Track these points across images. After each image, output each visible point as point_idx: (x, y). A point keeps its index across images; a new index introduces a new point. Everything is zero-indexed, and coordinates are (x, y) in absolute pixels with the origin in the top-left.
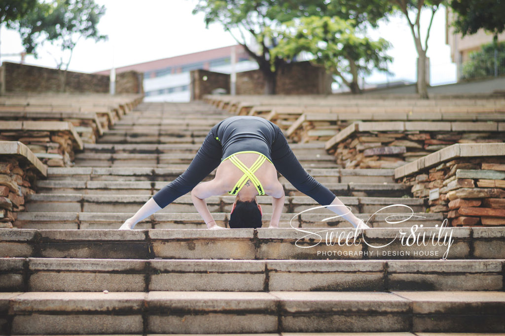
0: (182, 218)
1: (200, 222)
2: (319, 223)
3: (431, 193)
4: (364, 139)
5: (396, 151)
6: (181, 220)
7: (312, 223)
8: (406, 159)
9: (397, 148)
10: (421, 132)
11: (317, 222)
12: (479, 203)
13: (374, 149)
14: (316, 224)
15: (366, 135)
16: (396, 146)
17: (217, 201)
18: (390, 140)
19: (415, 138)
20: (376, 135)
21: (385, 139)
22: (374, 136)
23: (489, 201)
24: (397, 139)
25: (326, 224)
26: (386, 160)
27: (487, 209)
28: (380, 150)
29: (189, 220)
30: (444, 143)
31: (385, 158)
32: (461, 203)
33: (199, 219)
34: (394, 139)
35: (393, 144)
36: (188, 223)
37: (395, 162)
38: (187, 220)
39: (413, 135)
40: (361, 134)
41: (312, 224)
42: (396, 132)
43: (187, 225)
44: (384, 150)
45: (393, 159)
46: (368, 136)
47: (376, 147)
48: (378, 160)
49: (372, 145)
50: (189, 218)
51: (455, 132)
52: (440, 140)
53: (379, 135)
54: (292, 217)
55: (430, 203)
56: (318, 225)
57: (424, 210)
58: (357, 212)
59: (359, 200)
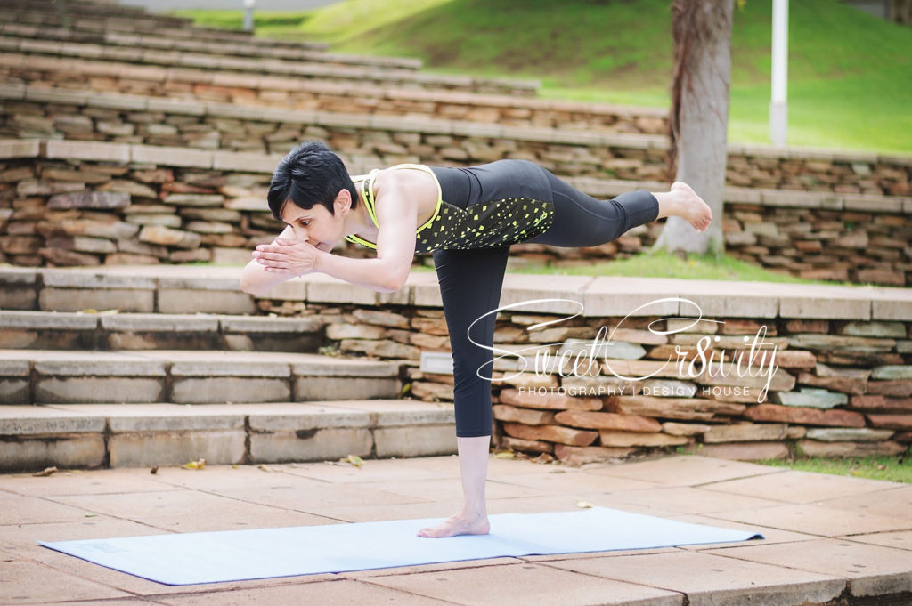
0: (16, 429)
1: (54, 436)
2: (281, 434)
3: (427, 358)
4: (54, 173)
5: (112, 202)
6: (14, 432)
7: (269, 432)
8: (128, 218)
9: (115, 196)
10: (160, 167)
11: (279, 431)
12: (598, 405)
13: (73, 195)
14: (277, 434)
15: (59, 165)
16: (111, 191)
17: (22, 370)
18: (102, 179)
19: (148, 178)
20: (77, 168)
21: (92, 175)
22: (73, 168)
23: (619, 402)
24: (115, 177)
25: (295, 435)
26: (93, 219)
27: (613, 415)
28: (84, 199)
29: (32, 432)
30: (196, 190)
31: (91, 215)
32: (569, 403)
33: (51, 431)
34: (108, 178)
35: (107, 187)
36: (28, 440)
37: (109, 223)
38: (28, 432)
39: (143, 171)
40: (49, 164)
41: (268, 436)
42: (115, 164)
43: (26, 443)
44: (90, 198)
45: (106, 217)
46: (61, 169)
47: (74, 192)
48: (80, 218)
49: (69, 187)
50: (30, 429)
51: (218, 170)
52: (190, 184)
53: (81, 168)
54: (233, 421)
55: (415, 374)
56: (281, 438)
57: (399, 386)
58: (287, 393)
59: (291, 366)
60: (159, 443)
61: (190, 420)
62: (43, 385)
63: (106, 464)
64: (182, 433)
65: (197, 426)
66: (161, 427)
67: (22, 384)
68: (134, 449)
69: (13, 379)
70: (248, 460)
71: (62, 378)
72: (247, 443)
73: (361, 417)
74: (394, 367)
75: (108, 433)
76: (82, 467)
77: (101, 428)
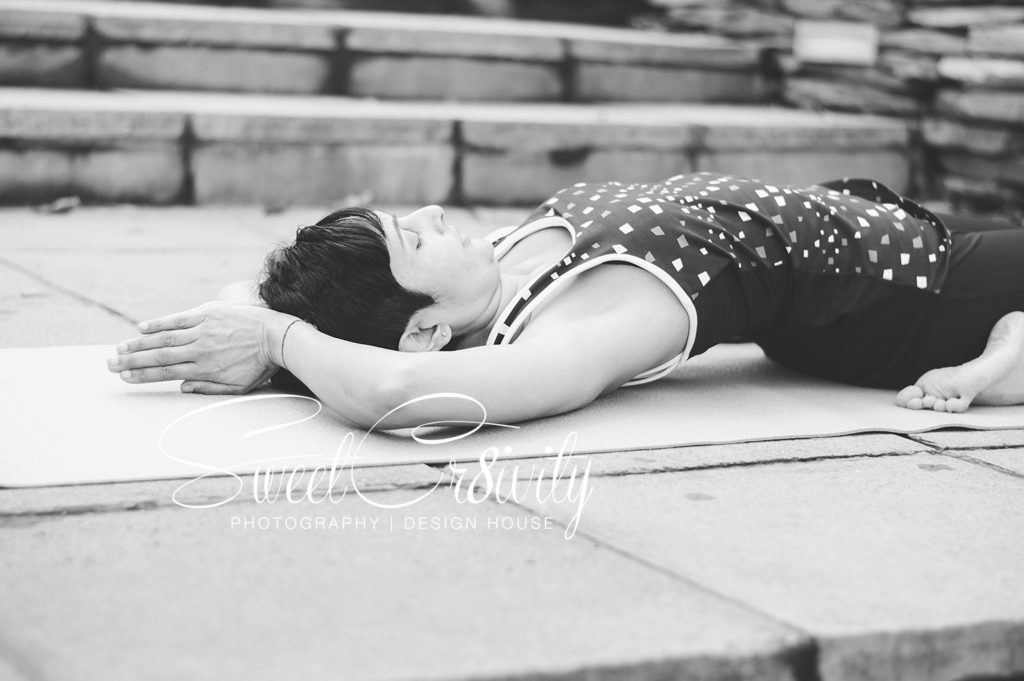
1: (86, 143)
2: (521, 156)
11: (517, 150)
14: (512, 155)
17: (71, 28)
25: (546, 159)
33: (81, 133)
41: (497, 158)
54: (430, 129)
55: (789, 64)
56: (520, 163)
57: (758, 85)
58: (555, 86)
59: (566, 43)
60: (287, 164)
61: (348, 123)
62: (111, 57)
63: (185, 195)
64: (333, 146)
65: (360, 134)
66: (292, 133)
67: (70, 55)
68: (240, 172)
69: (55, 43)
70: (458, 199)
71: (147, 46)
72: (457, 170)
73: (672, 131)
74: (751, 51)
75: (189, 142)
76: (140, 199)
77: (176, 130)
